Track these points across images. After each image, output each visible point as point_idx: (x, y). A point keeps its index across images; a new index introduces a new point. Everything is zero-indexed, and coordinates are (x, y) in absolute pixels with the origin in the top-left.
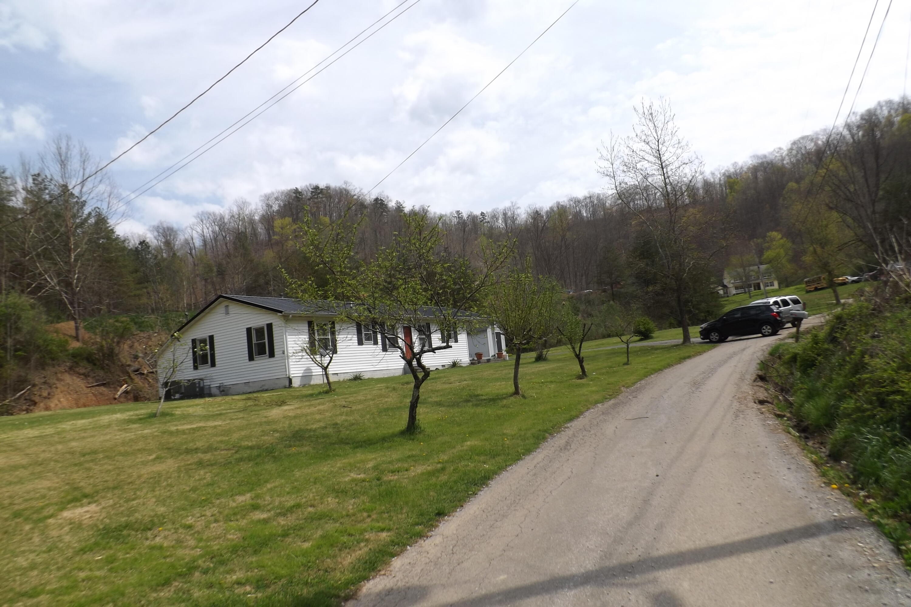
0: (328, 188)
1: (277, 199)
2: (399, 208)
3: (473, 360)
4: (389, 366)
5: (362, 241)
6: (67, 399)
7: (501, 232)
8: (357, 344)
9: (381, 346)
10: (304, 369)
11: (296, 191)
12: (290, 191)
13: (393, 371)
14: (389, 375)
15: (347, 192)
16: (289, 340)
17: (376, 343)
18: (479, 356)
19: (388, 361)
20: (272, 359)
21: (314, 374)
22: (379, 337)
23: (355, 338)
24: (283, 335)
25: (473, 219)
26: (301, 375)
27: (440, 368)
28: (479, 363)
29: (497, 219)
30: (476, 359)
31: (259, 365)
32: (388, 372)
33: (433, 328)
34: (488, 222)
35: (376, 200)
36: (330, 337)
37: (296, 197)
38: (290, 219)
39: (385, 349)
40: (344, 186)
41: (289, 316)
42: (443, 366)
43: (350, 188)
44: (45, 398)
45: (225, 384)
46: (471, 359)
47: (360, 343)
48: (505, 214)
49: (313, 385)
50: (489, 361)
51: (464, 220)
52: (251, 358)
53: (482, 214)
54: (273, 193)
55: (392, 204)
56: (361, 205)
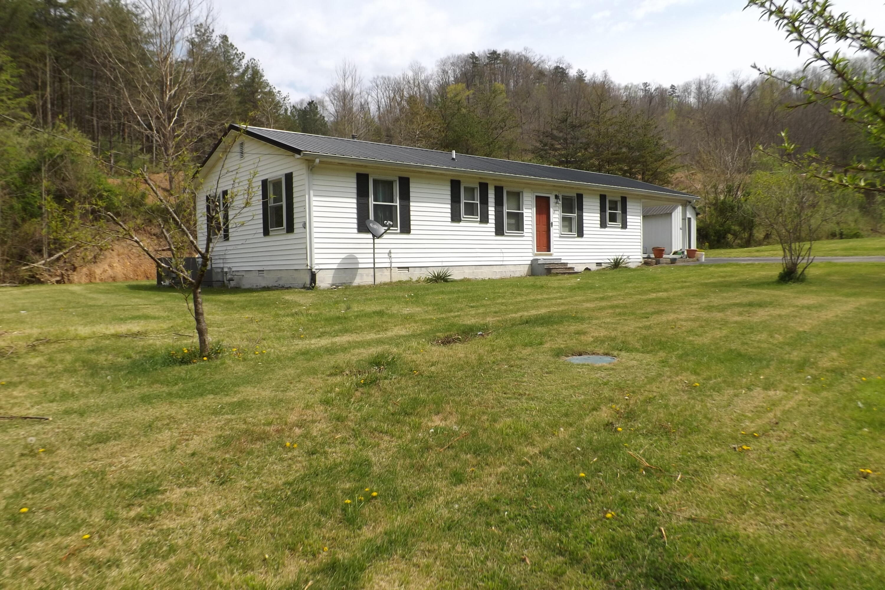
0: (506, 54)
1: (453, 64)
2: (580, 78)
3: (649, 258)
4: (505, 259)
5: (537, 109)
6: (124, 265)
7: (692, 108)
8: (450, 219)
9: (494, 226)
10: (343, 256)
11: (473, 56)
12: (468, 56)
13: (512, 268)
14: (504, 275)
15: (527, 60)
16: (314, 203)
17: (484, 220)
18: (659, 252)
19: (504, 251)
20: (290, 236)
21: (360, 266)
22: (492, 211)
23: (447, 208)
24: (305, 195)
25: (661, 92)
26: (335, 267)
27: (593, 267)
28: (657, 263)
29: (689, 94)
30: (653, 256)
31: (278, 243)
32: (502, 269)
33: (587, 203)
34: (678, 96)
35: (557, 68)
36: (398, 204)
37: (473, 63)
38: (464, 85)
39: (499, 231)
40: (524, 53)
41: (314, 161)
42: (599, 264)
43: (529, 55)
44: (89, 262)
45: (234, 269)
46: (646, 256)
47: (456, 217)
48: (699, 88)
49: (359, 287)
50: (673, 261)
51: (652, 94)
52: (266, 233)
53: (673, 87)
54: (449, 58)
55: (573, 73)
56: (541, 74)
